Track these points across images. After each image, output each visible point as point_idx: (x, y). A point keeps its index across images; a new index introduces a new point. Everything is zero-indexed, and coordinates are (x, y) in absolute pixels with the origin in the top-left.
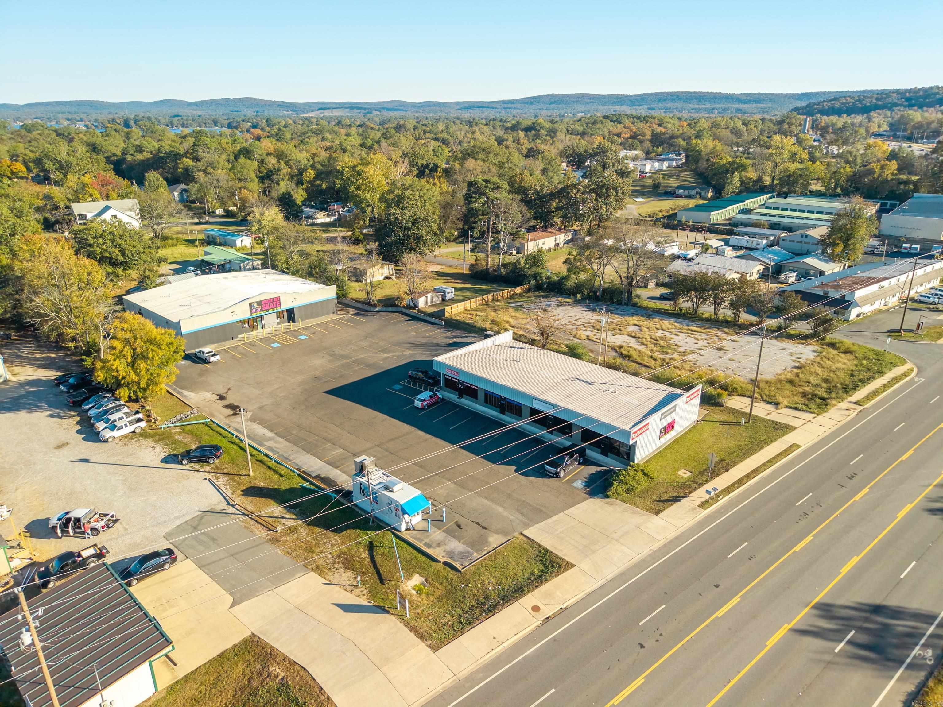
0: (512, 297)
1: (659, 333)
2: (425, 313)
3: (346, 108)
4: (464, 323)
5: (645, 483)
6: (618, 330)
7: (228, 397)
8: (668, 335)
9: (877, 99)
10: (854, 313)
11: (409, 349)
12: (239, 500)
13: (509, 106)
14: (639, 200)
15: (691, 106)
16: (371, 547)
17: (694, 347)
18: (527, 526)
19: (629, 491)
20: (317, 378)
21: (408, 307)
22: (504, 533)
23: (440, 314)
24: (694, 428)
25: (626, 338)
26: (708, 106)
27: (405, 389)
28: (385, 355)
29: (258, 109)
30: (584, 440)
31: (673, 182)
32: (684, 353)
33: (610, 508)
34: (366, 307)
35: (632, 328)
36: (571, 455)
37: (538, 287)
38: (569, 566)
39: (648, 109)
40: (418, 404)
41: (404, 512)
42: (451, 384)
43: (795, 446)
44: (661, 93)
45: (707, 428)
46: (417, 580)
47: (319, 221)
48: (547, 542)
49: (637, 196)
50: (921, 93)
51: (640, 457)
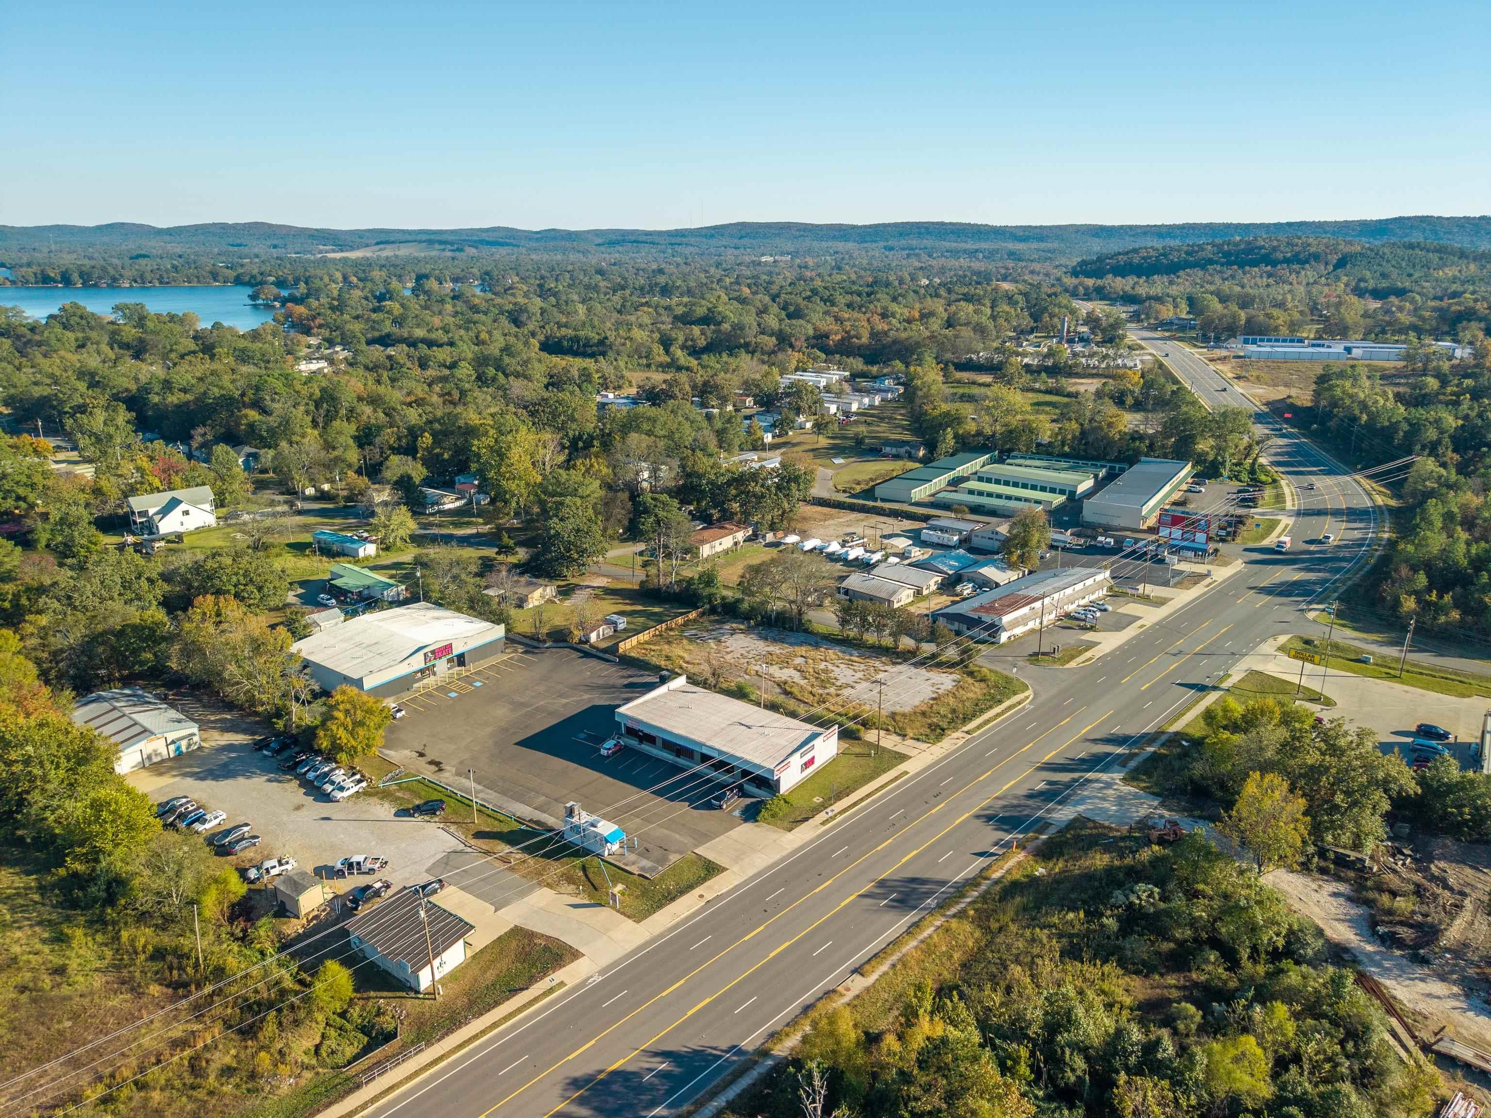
0: (685, 624)
1: (822, 665)
2: (597, 649)
3: (420, 242)
4: (638, 660)
5: (786, 808)
6: (785, 663)
7: (427, 751)
8: (830, 667)
10: (1004, 637)
11: (586, 692)
12: (473, 842)
13: (678, 240)
14: (839, 461)
15: (947, 244)
16: (584, 869)
17: (850, 680)
18: (697, 846)
19: (773, 816)
20: (505, 730)
21: (581, 642)
22: (681, 853)
23: (613, 650)
24: (834, 761)
25: (791, 672)
26: (970, 245)
27: (590, 738)
28: (564, 701)
29: (275, 242)
30: (743, 776)
31: (883, 430)
32: (840, 687)
33: (757, 830)
34: (535, 643)
35: (799, 661)
36: (732, 790)
37: (713, 611)
38: (724, 869)
39: (885, 248)
40: (604, 752)
41: (607, 841)
42: (632, 732)
43: (906, 773)
45: (844, 759)
46: (620, 887)
47: (447, 507)
48: (711, 856)
49: (836, 456)
51: (784, 788)
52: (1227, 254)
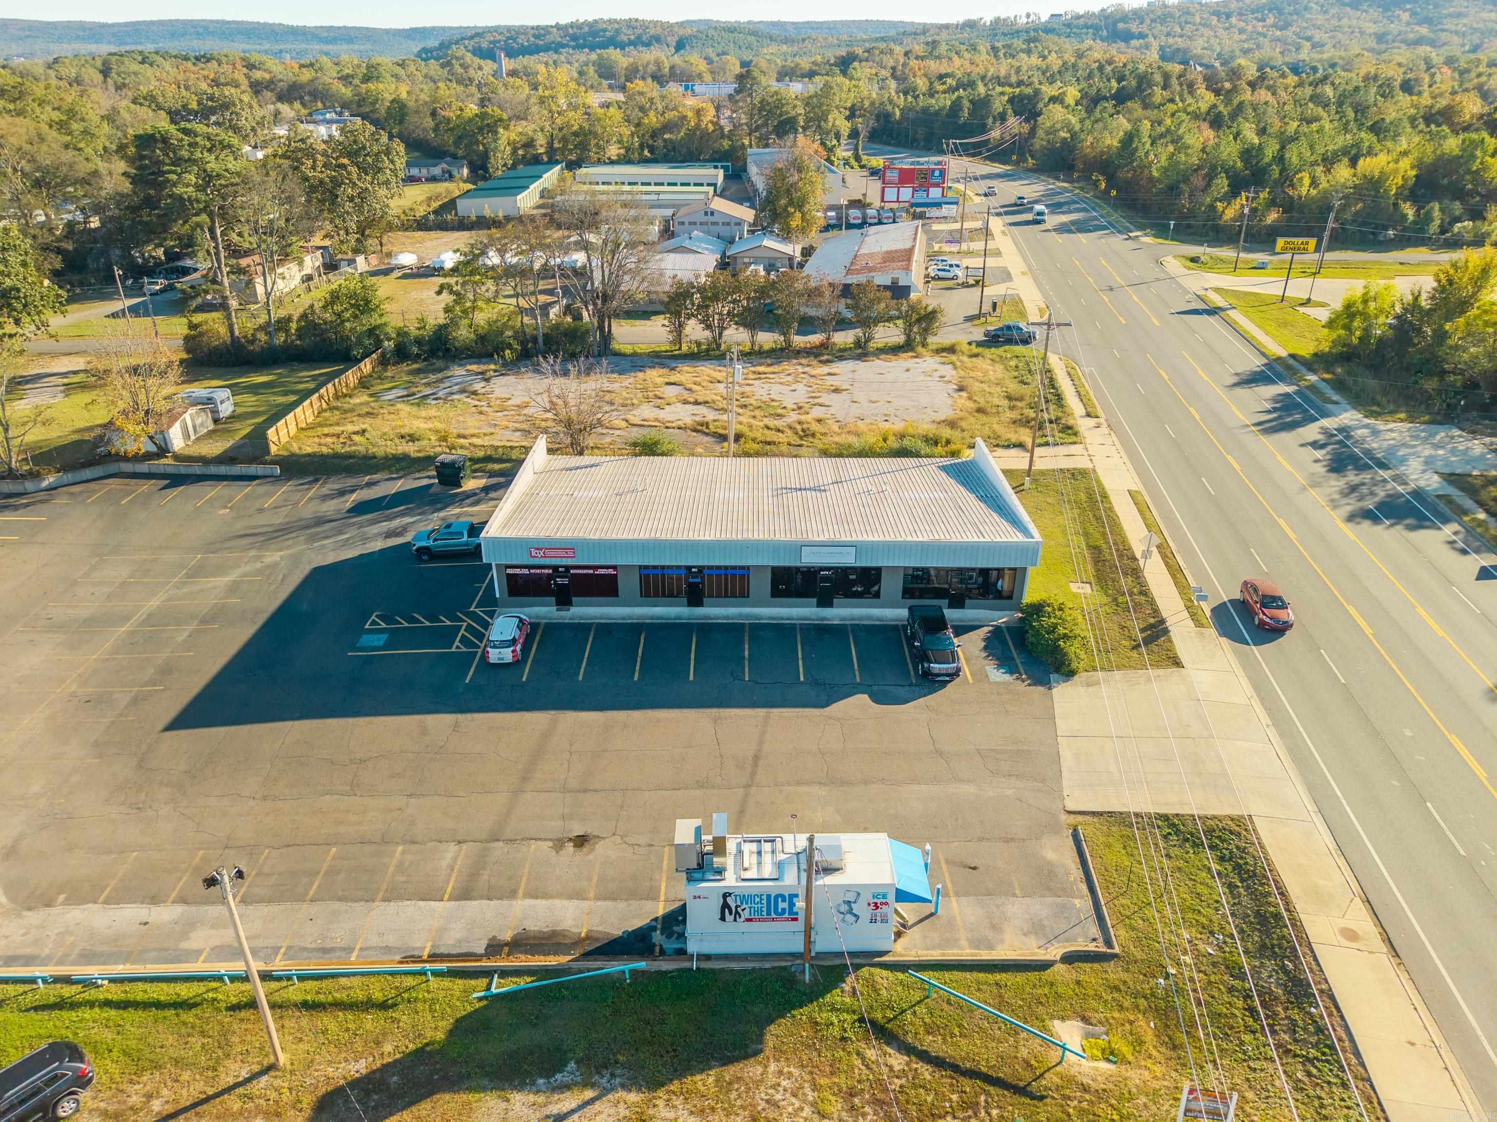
0: (364, 384)
2: (205, 461)
9: (536, 37)
16: (883, 1032)
18: (1054, 793)
21: (149, 456)
23: (254, 453)
32: (801, 409)
37: (400, 355)
40: (501, 655)
42: (528, 584)
43: (1135, 493)
44: (170, 21)
50: (586, 29)
52: (574, 38)
